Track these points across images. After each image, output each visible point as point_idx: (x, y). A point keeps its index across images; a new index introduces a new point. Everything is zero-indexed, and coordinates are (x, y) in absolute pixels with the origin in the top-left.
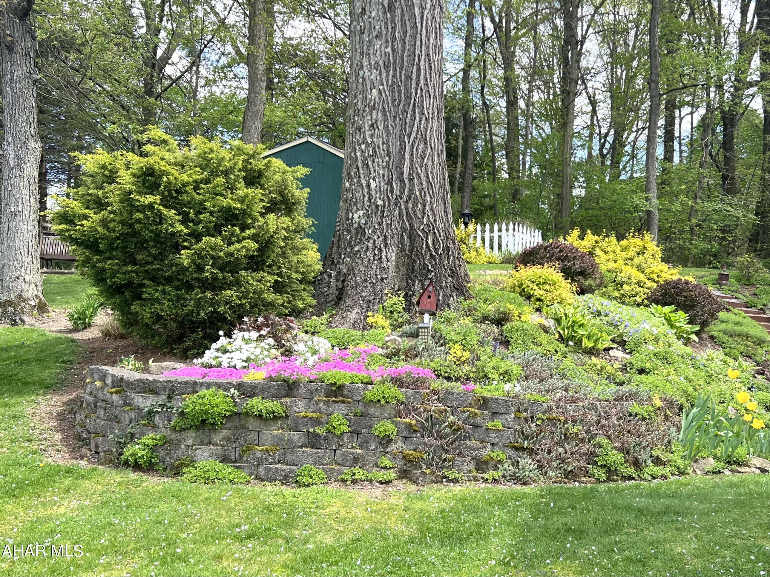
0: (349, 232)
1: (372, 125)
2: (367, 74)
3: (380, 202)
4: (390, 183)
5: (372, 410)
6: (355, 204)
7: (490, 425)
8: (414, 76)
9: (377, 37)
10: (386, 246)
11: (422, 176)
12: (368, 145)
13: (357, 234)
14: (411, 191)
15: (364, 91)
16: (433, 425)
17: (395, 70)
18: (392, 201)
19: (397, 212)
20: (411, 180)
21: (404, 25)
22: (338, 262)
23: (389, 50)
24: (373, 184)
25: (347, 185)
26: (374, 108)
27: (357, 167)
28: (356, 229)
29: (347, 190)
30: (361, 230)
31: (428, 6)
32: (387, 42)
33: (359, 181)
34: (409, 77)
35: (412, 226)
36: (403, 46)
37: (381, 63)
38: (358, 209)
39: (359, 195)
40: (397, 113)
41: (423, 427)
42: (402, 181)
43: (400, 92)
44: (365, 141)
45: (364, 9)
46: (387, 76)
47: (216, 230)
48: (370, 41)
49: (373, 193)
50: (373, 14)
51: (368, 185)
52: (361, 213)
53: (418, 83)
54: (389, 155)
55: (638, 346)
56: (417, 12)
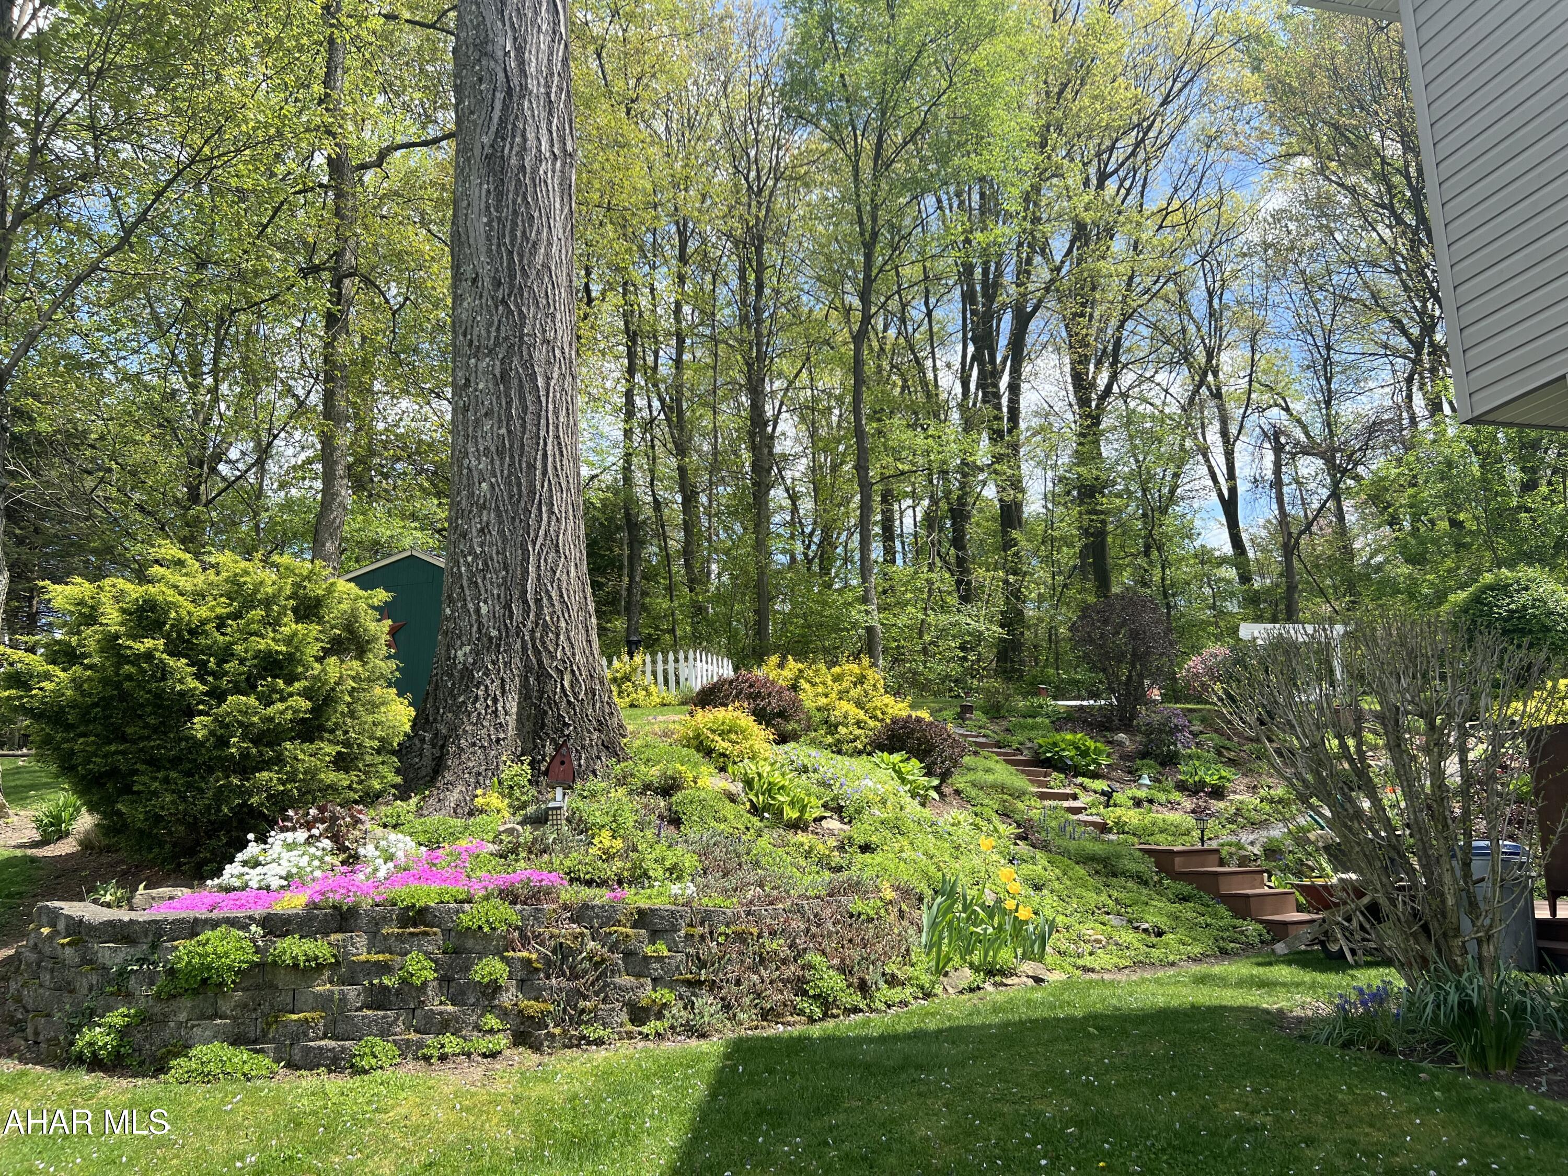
0: (451, 676)
1: (482, 530)
2: (474, 463)
3: (494, 633)
4: (507, 606)
5: (470, 943)
6: (459, 637)
7: (649, 950)
8: (539, 464)
9: (486, 414)
10: (503, 693)
11: (553, 594)
12: (476, 556)
13: (462, 678)
14: (538, 615)
15: (470, 486)
16: (564, 958)
17: (512, 457)
18: (513, 630)
19: (518, 646)
20: (538, 601)
21: (522, 399)
22: (435, 720)
23: (503, 431)
24: (484, 609)
25: (448, 611)
26: (484, 507)
27: (462, 587)
28: (461, 672)
29: (448, 619)
30: (467, 673)
31: (555, 375)
32: (500, 421)
33: (465, 606)
34: (532, 467)
35: (540, 663)
36: (523, 426)
37: (493, 449)
38: (463, 645)
39: (464, 624)
40: (516, 512)
41: (548, 963)
42: (525, 602)
43: (519, 485)
44: (472, 552)
45: (467, 380)
46: (502, 465)
48: (477, 421)
49: (484, 621)
50: (481, 386)
51: (478, 610)
52: (467, 649)
53: (545, 473)
54: (506, 568)
55: (859, 812)
56: (540, 382)
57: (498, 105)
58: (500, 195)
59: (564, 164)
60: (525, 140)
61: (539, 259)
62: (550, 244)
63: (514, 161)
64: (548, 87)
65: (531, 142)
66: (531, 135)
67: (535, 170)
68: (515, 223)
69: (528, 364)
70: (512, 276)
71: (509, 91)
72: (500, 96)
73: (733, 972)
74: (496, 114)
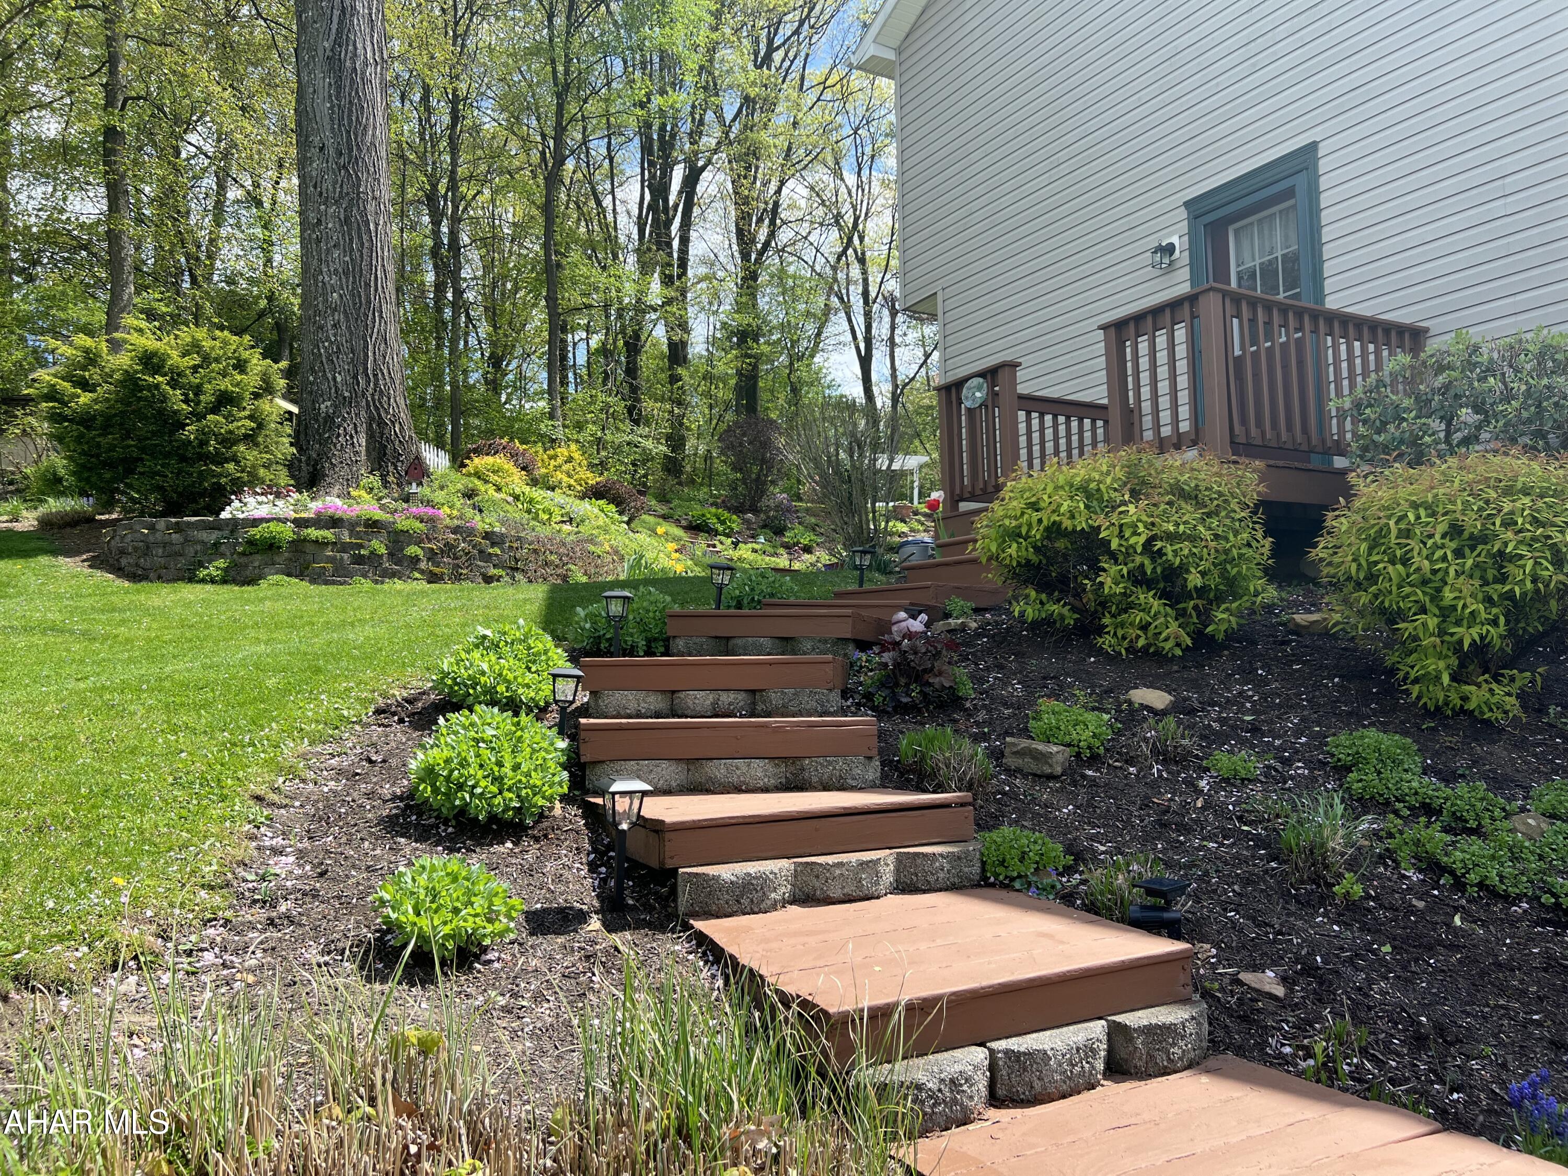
0: (317, 421)
1: (335, 325)
2: (327, 279)
3: (347, 394)
4: (355, 377)
5: (402, 538)
6: (322, 396)
7: (491, 551)
8: (372, 284)
9: (335, 246)
10: (356, 432)
11: (385, 371)
12: (331, 343)
13: (326, 422)
14: (376, 384)
15: (324, 294)
16: (450, 550)
17: (354, 277)
18: (360, 393)
19: (364, 403)
20: (375, 375)
21: (360, 237)
22: (308, 449)
23: (347, 259)
24: (339, 378)
25: (311, 378)
26: (335, 310)
27: (322, 362)
28: (325, 418)
29: (312, 383)
30: (329, 419)
31: (381, 222)
32: (345, 251)
33: (325, 375)
34: (368, 285)
35: (379, 415)
36: (361, 256)
37: (341, 270)
38: (324, 401)
39: (325, 387)
40: (358, 315)
41: (442, 551)
42: (367, 375)
43: (360, 297)
44: (328, 339)
45: (319, 221)
46: (347, 282)
47: (215, 410)
48: (328, 250)
49: (340, 386)
50: (330, 225)
51: (334, 379)
52: (329, 403)
53: (376, 290)
54: (352, 352)
55: (583, 521)
56: (372, 226)
57: (335, 20)
58: (339, 88)
59: (382, 68)
60: (356, 48)
61: (369, 138)
62: (375, 128)
63: (348, 64)
64: (370, 9)
65: (360, 51)
66: (359, 46)
67: (363, 73)
68: (350, 111)
69: (363, 214)
70: (350, 150)
71: (343, 10)
72: (336, 13)
73: (532, 566)
74: (334, 26)
